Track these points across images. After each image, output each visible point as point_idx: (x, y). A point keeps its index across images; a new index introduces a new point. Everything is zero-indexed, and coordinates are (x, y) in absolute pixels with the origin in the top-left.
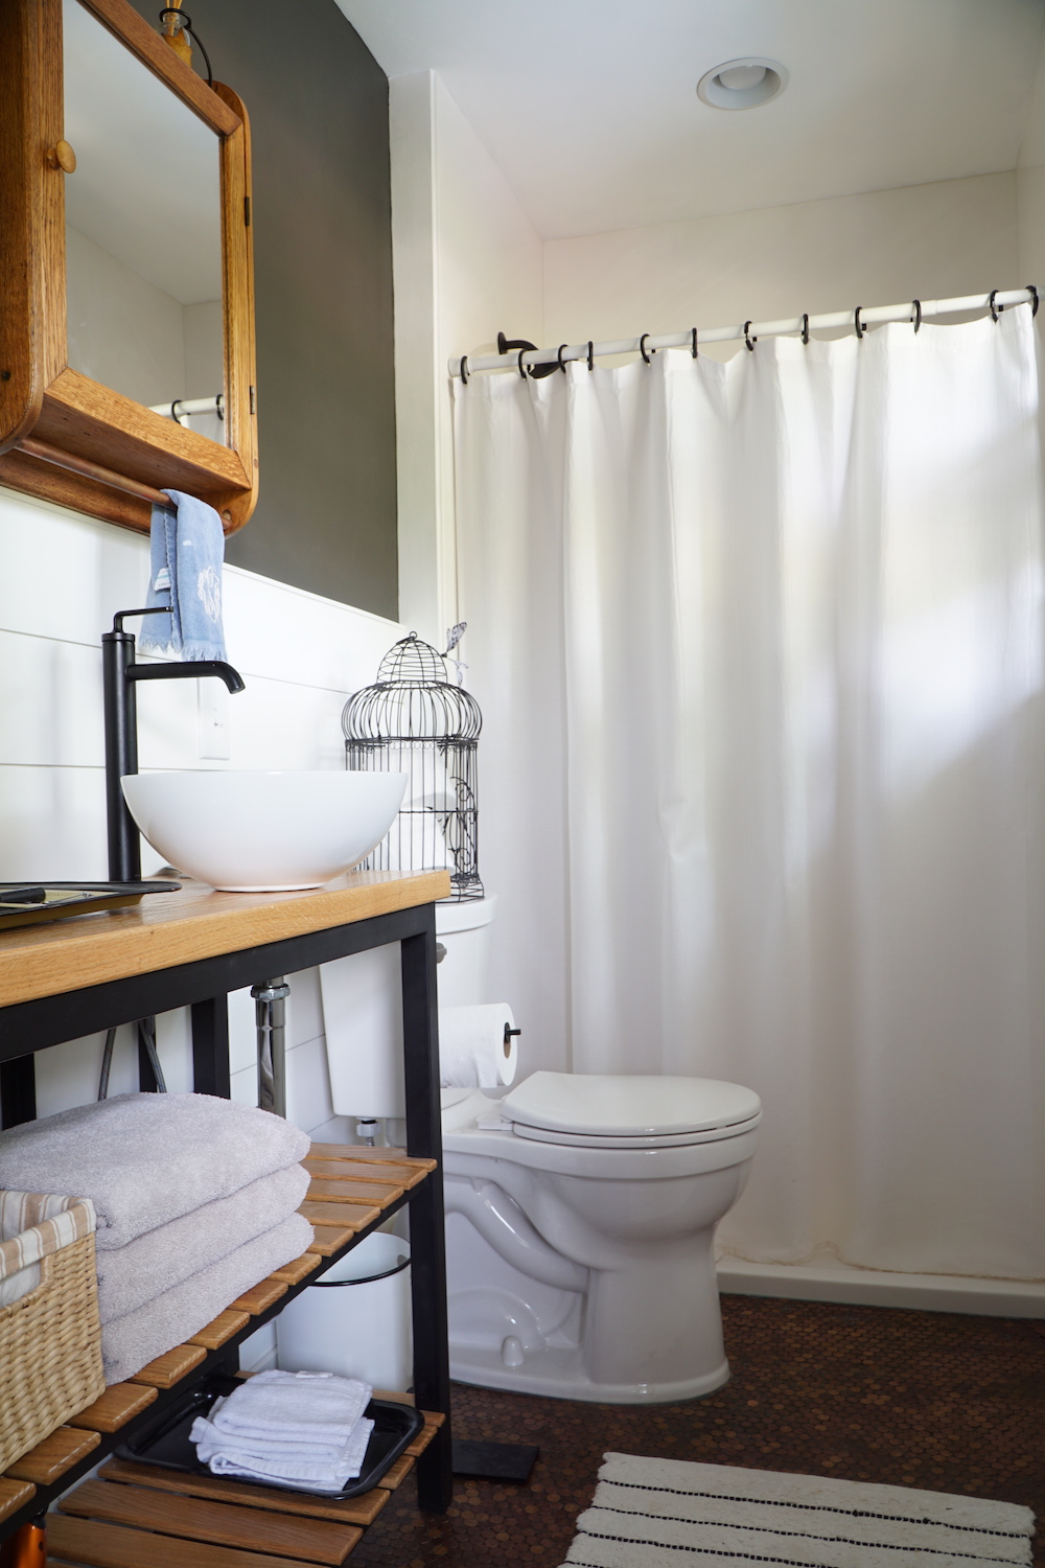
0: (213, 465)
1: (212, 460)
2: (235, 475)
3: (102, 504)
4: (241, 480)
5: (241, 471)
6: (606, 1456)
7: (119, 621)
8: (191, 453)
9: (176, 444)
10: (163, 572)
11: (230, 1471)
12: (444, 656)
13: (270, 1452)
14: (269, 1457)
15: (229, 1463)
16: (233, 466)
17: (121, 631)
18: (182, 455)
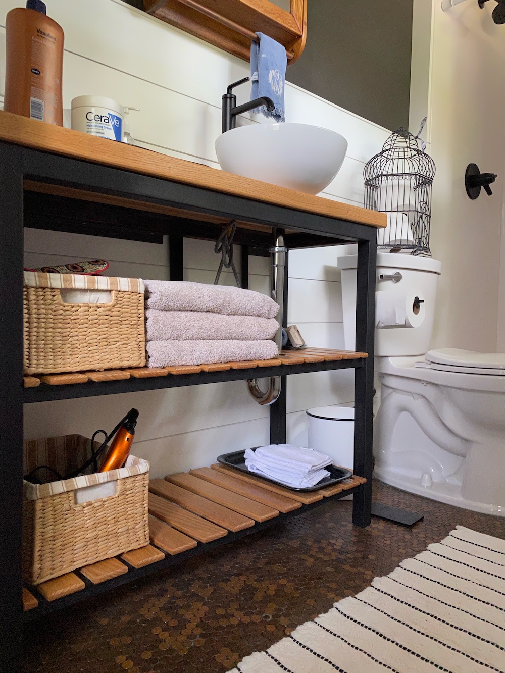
0: (279, 19)
1: (278, 17)
2: (291, 26)
3: (231, 45)
4: (296, 30)
5: (296, 25)
6: (457, 527)
7: (230, 90)
8: (265, 10)
9: (257, 5)
10: (255, 73)
11: (256, 471)
12: (417, 138)
13: (274, 468)
14: (274, 469)
15: (257, 469)
16: (291, 22)
17: (231, 94)
18: (260, 10)
